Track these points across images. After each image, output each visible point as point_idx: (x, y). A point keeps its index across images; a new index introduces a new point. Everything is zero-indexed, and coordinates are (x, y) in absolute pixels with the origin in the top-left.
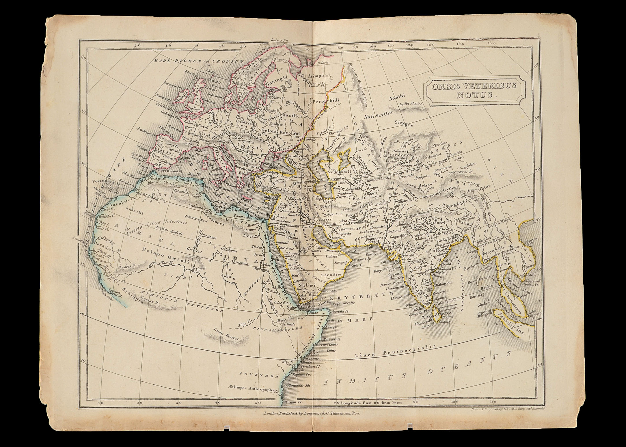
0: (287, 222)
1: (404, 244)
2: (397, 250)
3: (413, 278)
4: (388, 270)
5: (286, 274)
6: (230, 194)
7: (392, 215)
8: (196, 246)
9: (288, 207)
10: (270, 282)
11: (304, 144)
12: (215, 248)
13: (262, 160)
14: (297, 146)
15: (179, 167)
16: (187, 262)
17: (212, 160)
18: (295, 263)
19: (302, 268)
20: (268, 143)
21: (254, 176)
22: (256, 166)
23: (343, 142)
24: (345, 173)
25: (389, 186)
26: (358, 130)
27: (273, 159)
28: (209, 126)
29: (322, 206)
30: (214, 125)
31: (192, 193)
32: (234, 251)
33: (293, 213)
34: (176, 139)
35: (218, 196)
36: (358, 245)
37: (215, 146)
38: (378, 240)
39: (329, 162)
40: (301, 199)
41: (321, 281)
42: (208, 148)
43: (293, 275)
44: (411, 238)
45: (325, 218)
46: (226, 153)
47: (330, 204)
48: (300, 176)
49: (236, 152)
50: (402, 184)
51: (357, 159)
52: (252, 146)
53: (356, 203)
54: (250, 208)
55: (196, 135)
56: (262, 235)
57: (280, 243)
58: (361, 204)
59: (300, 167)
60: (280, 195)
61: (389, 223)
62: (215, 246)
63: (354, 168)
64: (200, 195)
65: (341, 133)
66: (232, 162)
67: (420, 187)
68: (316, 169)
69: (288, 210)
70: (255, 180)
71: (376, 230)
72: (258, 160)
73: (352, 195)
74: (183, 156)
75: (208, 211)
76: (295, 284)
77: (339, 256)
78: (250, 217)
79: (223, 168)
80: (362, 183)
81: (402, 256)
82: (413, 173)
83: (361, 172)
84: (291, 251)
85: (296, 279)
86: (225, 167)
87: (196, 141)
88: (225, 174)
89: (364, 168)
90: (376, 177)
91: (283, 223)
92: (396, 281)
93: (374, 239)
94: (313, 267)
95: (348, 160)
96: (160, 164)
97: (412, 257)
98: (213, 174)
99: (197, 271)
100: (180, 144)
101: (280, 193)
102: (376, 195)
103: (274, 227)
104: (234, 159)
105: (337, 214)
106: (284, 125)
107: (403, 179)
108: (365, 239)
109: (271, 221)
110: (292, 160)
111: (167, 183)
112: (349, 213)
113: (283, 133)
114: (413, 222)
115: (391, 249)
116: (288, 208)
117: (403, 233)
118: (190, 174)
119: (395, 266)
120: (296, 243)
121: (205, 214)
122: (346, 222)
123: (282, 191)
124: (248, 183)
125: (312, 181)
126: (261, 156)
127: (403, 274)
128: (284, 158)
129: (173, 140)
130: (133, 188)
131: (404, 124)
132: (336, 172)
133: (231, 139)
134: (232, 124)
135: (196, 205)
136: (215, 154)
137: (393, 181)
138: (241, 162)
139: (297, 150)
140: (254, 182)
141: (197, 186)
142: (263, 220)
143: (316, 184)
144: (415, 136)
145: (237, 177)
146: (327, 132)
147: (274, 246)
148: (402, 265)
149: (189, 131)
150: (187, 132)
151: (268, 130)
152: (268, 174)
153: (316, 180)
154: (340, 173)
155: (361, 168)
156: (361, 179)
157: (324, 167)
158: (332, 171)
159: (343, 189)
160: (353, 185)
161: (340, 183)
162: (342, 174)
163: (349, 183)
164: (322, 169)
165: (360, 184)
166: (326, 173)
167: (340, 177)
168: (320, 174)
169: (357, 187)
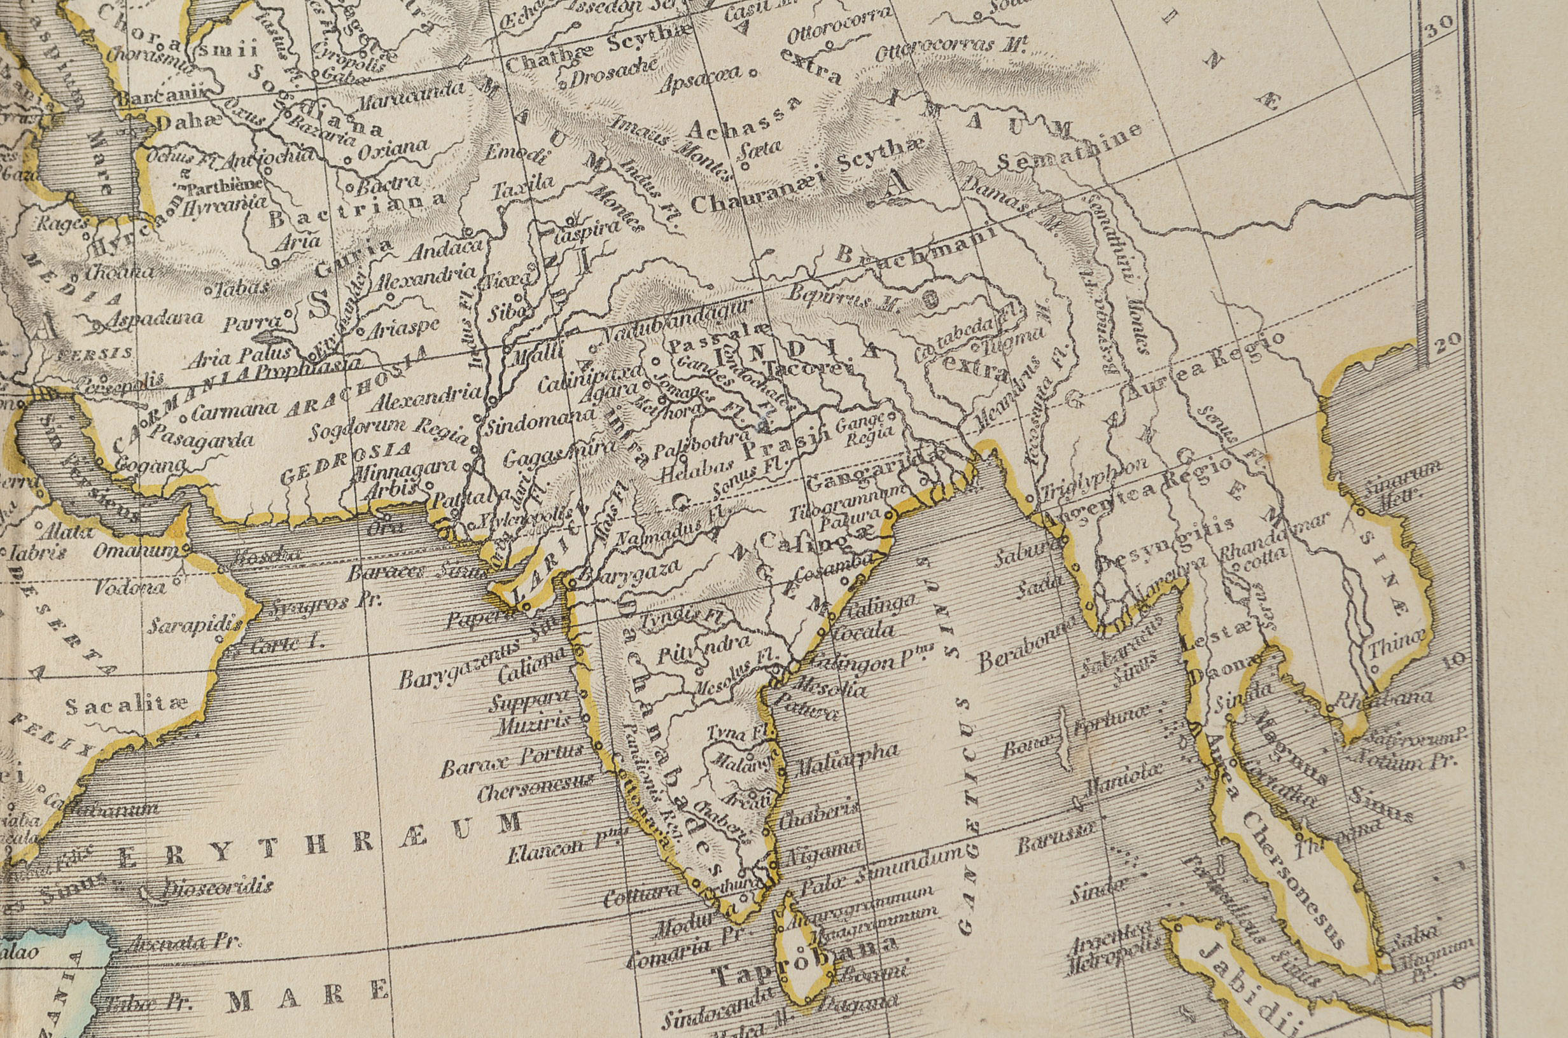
1: (595, 501)
2: (550, 544)
3: (650, 721)
4: (492, 670)
7: (517, 320)
24: (220, 59)
25: (494, 133)
29: (75, 271)
36: (299, 512)
38: (425, 478)
41: (64, 747)
44: (635, 466)
45: (96, 343)
47: (124, 253)
50: (579, 120)
53: (289, 243)
58: (318, 254)
61: (495, 368)
63: (276, 27)
67: (696, 142)
68: (46, 37)
71: (412, 417)
73: (261, 192)
77: (176, 582)
80: (326, 118)
81: (580, 584)
82: (649, 50)
83: (321, 48)
89: (342, 23)
90: (416, 81)
92: (539, 741)
93: (399, 473)
94: (14, 656)
97: (646, 585)
102: (415, 192)
105: (168, 319)
107: (586, 93)
108: (346, 472)
112: (245, 310)
114: (647, 364)
115: (510, 538)
117: (584, 430)
119: (534, 648)
122: (225, 368)
125: (14, 110)
127: (584, 694)
132: (167, 51)
137: (520, 105)
143: (39, 132)
148: (582, 640)
153: (43, 105)
154: (188, 56)
155: (324, 28)
156: (321, 93)
157: (90, 25)
158: (144, 45)
159: (210, 155)
160: (268, 130)
161: (188, 124)
162: (200, 61)
163: (248, 123)
164: (80, 39)
165: (316, 124)
166: (104, 60)
167: (191, 80)
168: (65, 66)
169: (296, 144)
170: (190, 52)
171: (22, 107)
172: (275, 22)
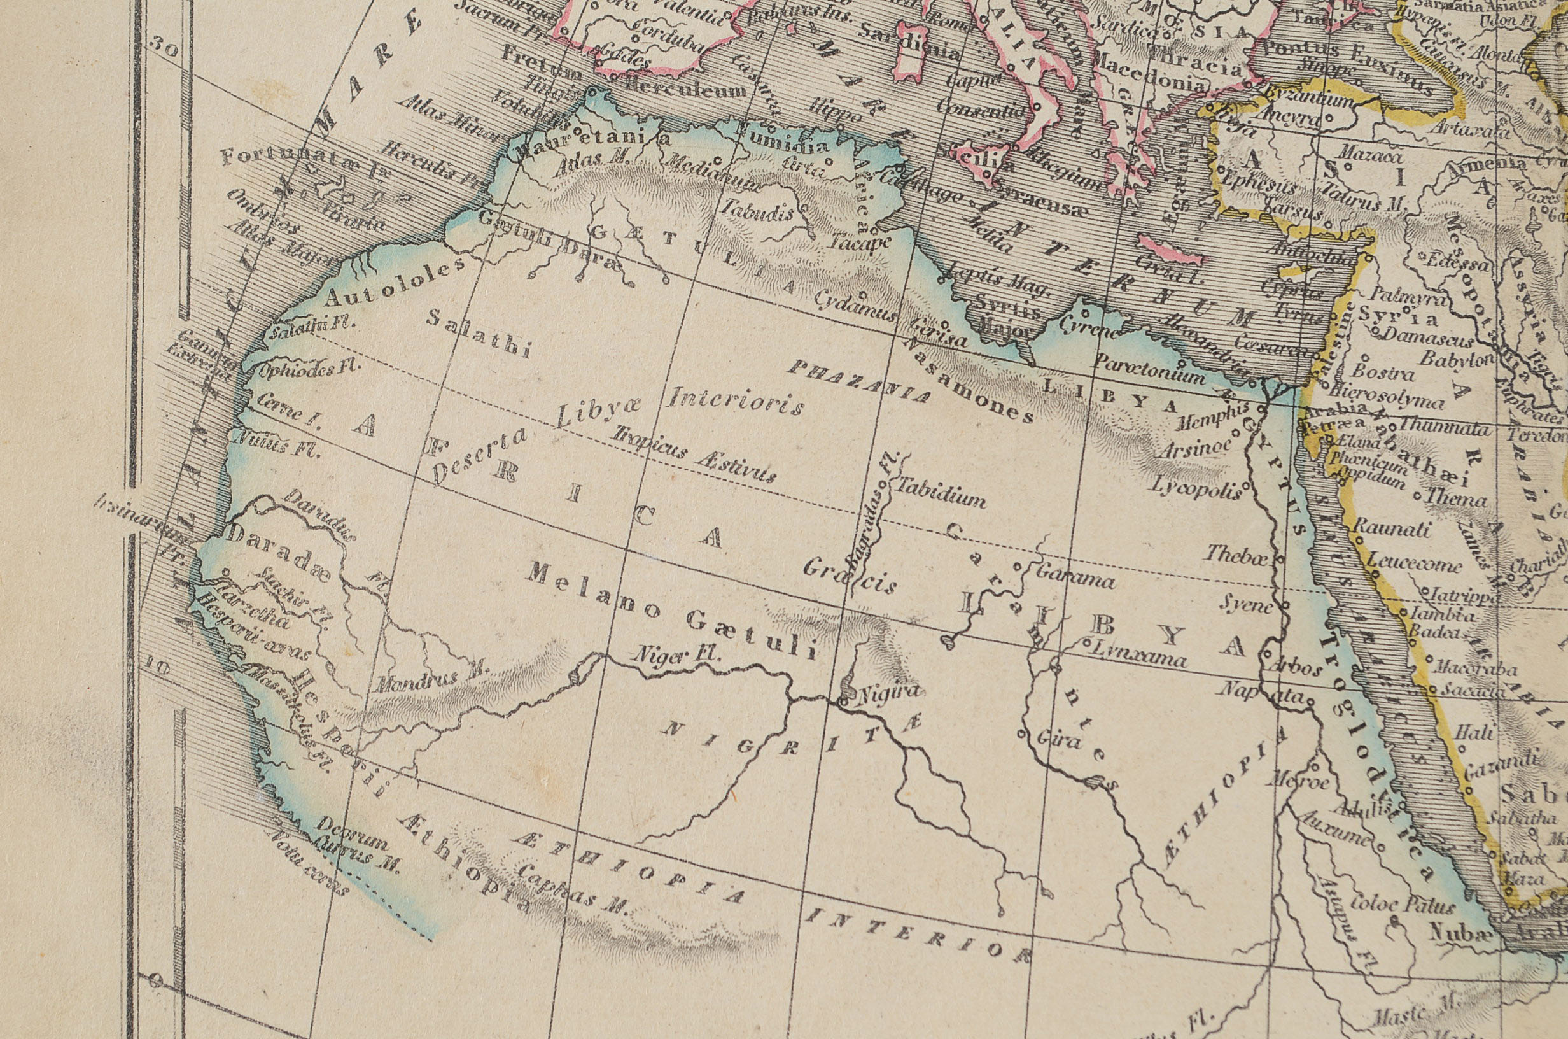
0: (1420, 402)
5: (1418, 723)
6: (1066, 229)
8: (862, 550)
9: (1424, 311)
10: (1323, 774)
12: (977, 559)
13: (1260, 21)
15: (756, 62)
16: (803, 649)
17: (955, 24)
18: (1470, 654)
19: (1518, 686)
21: (1212, 120)
22: (1220, 63)
27: (1327, 21)
31: (835, 225)
32: (1098, 582)
33: (1453, 349)
35: (994, 239)
40: (1495, 265)
43: (1463, 731)
48: (1488, 122)
54: (1188, 312)
56: (1268, 480)
57: (1378, 529)
59: (1484, 72)
60: (1372, 240)
62: (980, 549)
64: (882, 235)
66: (1077, 35)
69: (1422, 329)
70: (1217, 142)
72: (1229, 25)
75: (934, 335)
76: (1474, 783)
78: (1189, 369)
79: (1021, 72)
84: (1446, 582)
85: (1479, 753)
86: (1036, 66)
88: (1035, 108)
91: (1392, 408)
96: (634, 46)
98: (960, 110)
99: (870, 707)
101: (1372, 228)
103: (1337, 434)
104: (1092, 18)
109: (1318, 397)
110: (1436, 25)
111: (678, 162)
116: (1422, 320)
118: (818, 106)
120: (1476, 533)
121: (916, 351)
123: (1381, 212)
124: (1175, 161)
126: (1253, 3)
128: (1392, 14)
130: (468, 192)
135: (856, 300)
138: (1131, 34)
140: (1211, 157)
141: (862, 180)
142: (1271, 385)
145: (1110, 127)
147: (1342, 548)
152: (1298, 107)
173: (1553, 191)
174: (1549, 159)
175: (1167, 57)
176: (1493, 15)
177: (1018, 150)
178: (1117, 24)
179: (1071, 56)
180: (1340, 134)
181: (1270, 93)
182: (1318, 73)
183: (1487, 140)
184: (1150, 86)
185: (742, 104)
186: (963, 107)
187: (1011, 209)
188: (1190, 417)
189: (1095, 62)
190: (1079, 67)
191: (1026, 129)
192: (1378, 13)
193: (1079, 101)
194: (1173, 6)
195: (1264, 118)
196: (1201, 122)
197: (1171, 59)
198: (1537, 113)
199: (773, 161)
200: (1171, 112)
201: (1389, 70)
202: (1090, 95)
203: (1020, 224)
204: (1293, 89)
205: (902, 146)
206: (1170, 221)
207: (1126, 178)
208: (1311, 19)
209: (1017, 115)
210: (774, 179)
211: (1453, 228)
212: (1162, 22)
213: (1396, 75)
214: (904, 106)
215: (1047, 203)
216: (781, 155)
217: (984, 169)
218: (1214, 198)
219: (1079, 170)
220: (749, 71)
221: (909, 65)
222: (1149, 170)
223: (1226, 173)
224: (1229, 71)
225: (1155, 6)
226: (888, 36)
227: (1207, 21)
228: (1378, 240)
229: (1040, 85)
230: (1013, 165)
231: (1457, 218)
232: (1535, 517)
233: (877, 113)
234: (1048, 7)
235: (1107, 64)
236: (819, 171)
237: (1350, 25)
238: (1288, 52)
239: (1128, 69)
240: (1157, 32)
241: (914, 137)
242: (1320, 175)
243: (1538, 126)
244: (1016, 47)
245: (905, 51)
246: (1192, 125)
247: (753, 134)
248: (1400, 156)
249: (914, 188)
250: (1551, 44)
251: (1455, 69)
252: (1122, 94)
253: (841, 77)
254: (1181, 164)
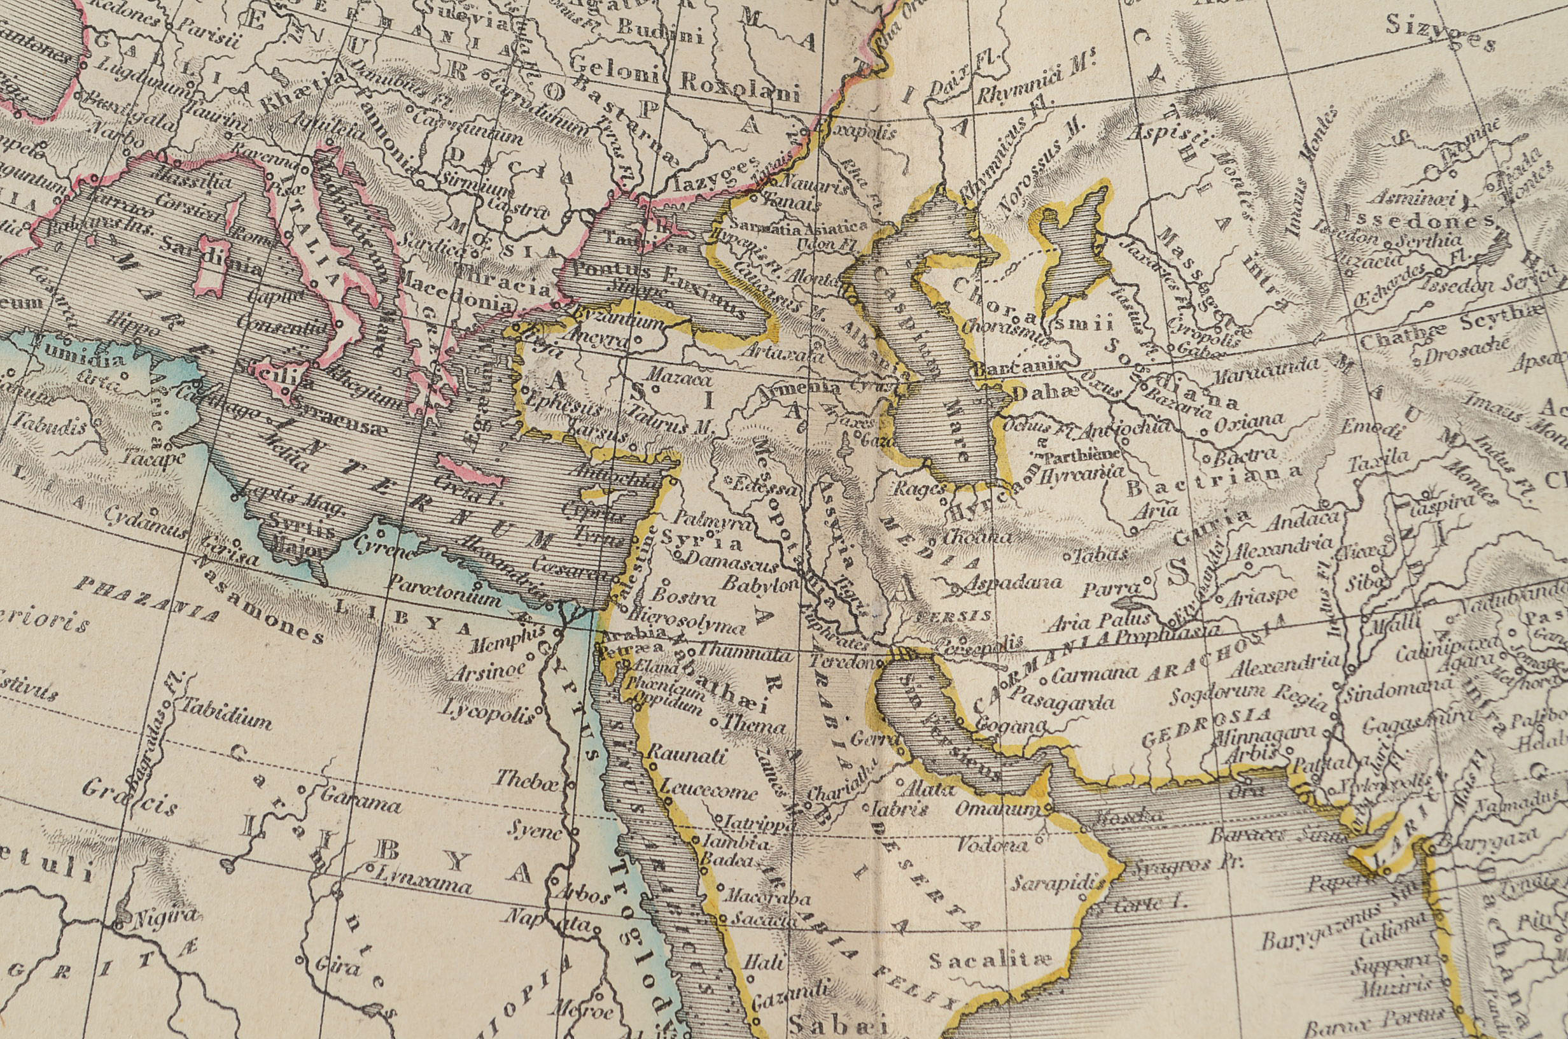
0: (721, 627)
1: (1454, 769)
2: (1410, 811)
3: (1510, 987)
4: (1354, 933)
5: (707, 952)
6: (364, 447)
7: (1375, 590)
8: (143, 771)
9: (727, 536)
10: (607, 1004)
11: (824, 160)
12: (260, 782)
13: (570, 242)
14: (786, 166)
15: (53, 273)
16: (79, 872)
17: (258, 239)
18: (763, 883)
19: (811, 915)
20: (608, 141)
21: (518, 340)
22: (528, 283)
23: (1066, 147)
24: (1076, 331)
25: (1349, 408)
26: (1158, 69)
27: (639, 242)
28: (245, 30)
29: (932, 535)
30: (275, 25)
31: (129, 440)
32: (384, 806)
33: (756, 574)
34: (39, 103)
35: (290, 457)
36: (1161, 774)
37: (275, 151)
38: (1285, 743)
39: (980, 266)
40: (803, 489)
41: (928, 1000)
42: (236, 163)
43: (752, 961)
44: (1493, 735)
45: (955, 606)
46: (343, 194)
47: (982, 518)
48: (802, 346)
49: (409, 193)
50: (1432, 396)
51: (1152, 248)
52: (504, 161)
53: (1147, 512)
54: (486, 533)
55: (160, 85)
56: (562, 704)
57: (673, 755)
58: (1176, 523)
59: (799, 295)
60: (677, 463)
61: (1354, 638)
62: (264, 771)
63: (1131, 302)
64: (175, 451)
65: (1049, 93)
66: (383, 252)
67: (1549, 419)
68: (900, 308)
69: (726, 553)
70: (522, 362)
71: (1272, 683)
72: (541, 244)
73: (1118, 462)
74: (78, 209)
75: (225, 554)
76: (762, 1013)
77: (1039, 841)
78: (485, 591)
79: (324, 289)
80: (1182, 391)
81: (1440, 850)
82: (1501, 329)
83: (1176, 324)
84: (740, 810)
85: (768, 983)
86: (340, 283)
87: (158, 122)
88: (337, 325)
89: (1197, 299)
90: (1271, 356)
91: (691, 633)
92: (1402, 1004)
93: (1259, 739)
94: (877, 909)
95: (1096, 250)
97: (1505, 852)
98: (260, 326)
99: (146, 932)
100: (61, 135)
101: (678, 451)
102: (1271, 464)
103: (634, 658)
104: (398, 236)
105: (1026, 583)
106: (708, 40)
107: (1440, 370)
108: (1206, 736)
109: (616, 621)
110: (751, 248)
112: (1104, 576)
113: (697, 84)
114: (1504, 636)
115: (1370, 804)
116: (726, 544)
117: (1442, 699)
118: (116, 319)
119: (1396, 912)
120: (774, 760)
121: (206, 569)
122: (1085, 632)
123: (688, 435)
124: (478, 381)
125: (871, 378)
126: (566, 219)
127: (1445, 958)
128: (706, 236)
129: (18, 113)
131: (1444, 35)
132: (1022, 324)
133: (379, 110)
134: (387, 22)
135: (147, 516)
136: (279, 202)
137: (1374, 383)
138: (438, 253)
139: (782, 192)
140: (515, 377)
141: (157, 395)
142: (568, 609)
143: (895, 400)
144: (1511, 104)
145: (412, 346)
146: (964, 85)
147: (635, 774)
148: (1443, 905)
149: (116, 59)
150: (108, 65)
151: (606, 67)
152: (606, 329)
153: (898, 374)
154: (1044, 329)
155: (1179, 303)
156: (1177, 367)
157: (945, 297)
158: (999, 318)
159: (1067, 425)
160: (1124, 401)
161: (1044, 395)
162: (1056, 334)
163: (1105, 394)
164: (935, 311)
165: (1172, 396)
166: (960, 331)
167: (1047, 353)
168: (920, 336)
169: (1153, 416)
170: (1046, 325)
171: (878, 375)
172: (1130, 298)
173: (866, 416)
174: (863, 383)
175: (474, 276)
176: (811, 238)
177: (318, 368)
178: (424, 242)
179: (376, 273)
180: (649, 356)
181: (578, 314)
182: (628, 294)
183: (801, 364)
184: (455, 305)
185: (38, 315)
186: (264, 323)
187: (308, 426)
188: (484, 640)
189: (400, 279)
190: (383, 285)
191: (327, 347)
192: (692, 235)
193: (383, 319)
194: (483, 225)
195: (572, 338)
196: (506, 342)
197: (478, 279)
198: (854, 337)
199: (67, 374)
200: (475, 332)
201: (701, 292)
202: (394, 313)
203: (318, 442)
204: (602, 310)
205: (199, 361)
206: (471, 441)
207: (428, 397)
208: (623, 240)
209: (318, 332)
210: (68, 393)
211: (761, 452)
212: (470, 241)
213: (708, 298)
214: (204, 321)
215: (346, 421)
216: (75, 368)
217: (283, 385)
218: (518, 419)
219: (380, 388)
220: (46, 282)
221: (210, 279)
222: (451, 389)
223: (530, 393)
224: (537, 291)
225: (464, 224)
226: (190, 249)
227: (516, 240)
228: (684, 463)
229: (343, 302)
230: (312, 382)
231: (766, 442)
232: (835, 744)
233: (175, 327)
234: (355, 224)
235: (412, 282)
236: (114, 385)
237: (663, 247)
238: (599, 273)
239: (433, 287)
240: (464, 251)
241: (213, 352)
242: (627, 397)
243: (854, 350)
244: (320, 263)
245: (206, 265)
246: (497, 345)
247: (48, 346)
248: (709, 379)
249: (210, 404)
250: (871, 268)
251: (769, 292)
252: (427, 312)
253: (140, 290)
254: (485, 384)
